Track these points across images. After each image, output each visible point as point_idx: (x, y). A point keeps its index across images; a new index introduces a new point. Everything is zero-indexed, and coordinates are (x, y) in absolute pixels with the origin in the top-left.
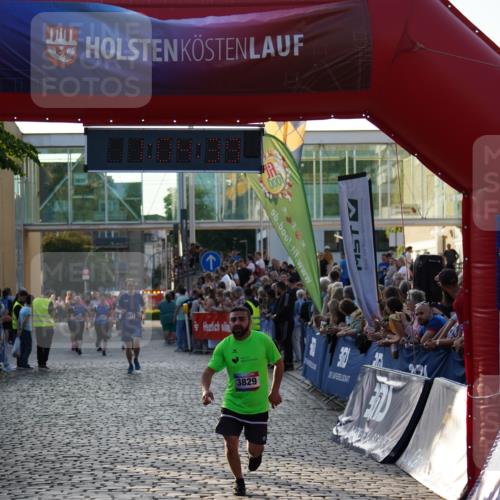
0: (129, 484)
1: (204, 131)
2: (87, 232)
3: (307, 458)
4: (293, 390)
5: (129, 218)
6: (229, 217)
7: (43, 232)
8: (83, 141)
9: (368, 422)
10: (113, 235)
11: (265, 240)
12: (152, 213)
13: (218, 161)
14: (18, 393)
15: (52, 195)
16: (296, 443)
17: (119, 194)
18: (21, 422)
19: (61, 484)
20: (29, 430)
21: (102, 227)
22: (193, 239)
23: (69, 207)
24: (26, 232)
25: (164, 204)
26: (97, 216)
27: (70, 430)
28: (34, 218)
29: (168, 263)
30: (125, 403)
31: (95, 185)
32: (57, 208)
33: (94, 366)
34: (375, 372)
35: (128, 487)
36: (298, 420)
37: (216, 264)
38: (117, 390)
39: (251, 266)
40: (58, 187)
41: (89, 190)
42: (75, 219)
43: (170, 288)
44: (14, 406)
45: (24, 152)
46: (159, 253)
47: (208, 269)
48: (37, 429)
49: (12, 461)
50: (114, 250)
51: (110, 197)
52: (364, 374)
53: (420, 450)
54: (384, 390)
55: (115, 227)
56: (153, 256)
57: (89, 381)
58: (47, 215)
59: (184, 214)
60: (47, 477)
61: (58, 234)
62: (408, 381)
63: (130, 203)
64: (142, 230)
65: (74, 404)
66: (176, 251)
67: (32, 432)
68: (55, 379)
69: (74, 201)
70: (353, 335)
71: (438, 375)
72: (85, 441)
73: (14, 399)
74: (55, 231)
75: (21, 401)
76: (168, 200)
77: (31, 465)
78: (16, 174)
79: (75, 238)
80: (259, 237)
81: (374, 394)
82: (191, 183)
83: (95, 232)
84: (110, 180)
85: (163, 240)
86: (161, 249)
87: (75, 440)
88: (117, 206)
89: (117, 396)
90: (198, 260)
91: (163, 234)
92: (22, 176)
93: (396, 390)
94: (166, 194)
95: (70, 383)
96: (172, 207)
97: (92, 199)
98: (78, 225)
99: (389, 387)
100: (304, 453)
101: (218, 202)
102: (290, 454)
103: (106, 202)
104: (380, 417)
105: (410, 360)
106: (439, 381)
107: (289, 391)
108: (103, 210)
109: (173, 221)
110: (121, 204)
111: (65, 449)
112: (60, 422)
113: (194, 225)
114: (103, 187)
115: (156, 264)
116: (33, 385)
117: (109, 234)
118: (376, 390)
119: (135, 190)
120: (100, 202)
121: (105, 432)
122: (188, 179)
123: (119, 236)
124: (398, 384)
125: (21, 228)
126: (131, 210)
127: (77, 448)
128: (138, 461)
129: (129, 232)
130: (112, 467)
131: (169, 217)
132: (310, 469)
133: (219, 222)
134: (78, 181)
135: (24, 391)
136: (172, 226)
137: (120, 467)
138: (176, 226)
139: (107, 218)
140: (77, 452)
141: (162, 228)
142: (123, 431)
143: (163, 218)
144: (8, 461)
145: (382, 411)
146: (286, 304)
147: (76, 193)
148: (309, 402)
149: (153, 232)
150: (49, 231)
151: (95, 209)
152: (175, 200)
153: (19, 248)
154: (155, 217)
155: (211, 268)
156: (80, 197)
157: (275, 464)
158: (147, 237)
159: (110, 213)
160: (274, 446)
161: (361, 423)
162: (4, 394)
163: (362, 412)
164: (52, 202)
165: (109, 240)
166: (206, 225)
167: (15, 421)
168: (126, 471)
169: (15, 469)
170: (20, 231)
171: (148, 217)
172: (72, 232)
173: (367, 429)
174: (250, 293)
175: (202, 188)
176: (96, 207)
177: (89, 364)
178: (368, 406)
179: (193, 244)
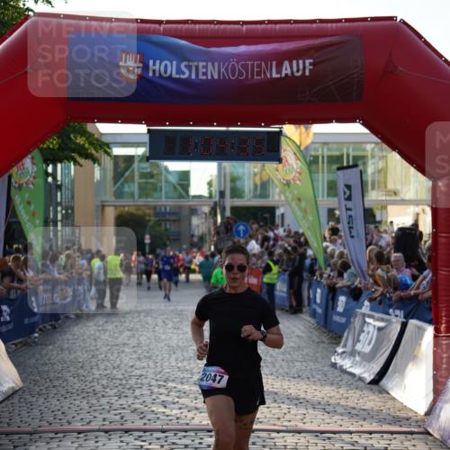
0: (178, 397)
1: (237, 132)
2: (149, 207)
3: (312, 379)
4: (302, 328)
5: (181, 197)
6: (255, 197)
7: (116, 207)
8: (146, 139)
9: (359, 353)
10: (168, 209)
11: (283, 215)
12: (197, 193)
13: (247, 154)
14: (95, 327)
15: (122, 180)
16: (304, 368)
17: (173, 179)
18: (97, 350)
19: (126, 396)
20: (103, 356)
21: (160, 203)
22: (228, 213)
23: (135, 188)
24: (103, 207)
25: (207, 187)
26: (156, 195)
27: (134, 356)
28: (109, 197)
29: (210, 231)
30: (175, 336)
31: (155, 172)
32: (126, 189)
33: (153, 307)
34: (364, 315)
35: (177, 400)
36: (306, 351)
37: (245, 232)
38: (170, 326)
39: (271, 234)
40: (127, 174)
41: (151, 175)
42: (140, 197)
43: (210, 249)
44: (92, 337)
45: (101, 148)
46: (202, 223)
47: (239, 235)
48: (109, 355)
49: (91, 379)
50: (169, 220)
51: (167, 181)
52: (356, 316)
53: (397, 374)
54: (371, 329)
55: (170, 203)
56: (198, 226)
57: (149, 319)
58: (119, 194)
59: (222, 194)
60: (115, 391)
61: (126, 209)
62: (389, 322)
63: (181, 186)
64: (190, 206)
65: (137, 336)
66: (215, 222)
67: (106, 357)
68: (124, 317)
69: (139, 184)
70: (348, 287)
71: (412, 318)
72: (145, 364)
73: (92, 332)
74: (124, 206)
75: (97, 334)
76: (210, 184)
77: (105, 382)
78: (94, 163)
79: (140, 213)
80: (278, 212)
81: (364, 331)
82: (228, 171)
83: (155, 207)
84: (166, 169)
85: (206, 214)
86: (204, 220)
87: (137, 363)
88: (172, 189)
89: (169, 331)
90: (231, 229)
91: (206, 209)
92: (99, 165)
93: (380, 329)
94: (208, 179)
95: (135, 320)
96: (213, 189)
97: (153, 184)
98: (142, 202)
99: (374, 326)
100: (310, 376)
101: (247, 186)
102: (299, 376)
103: (163, 184)
104: (367, 349)
105: (390, 306)
106: (413, 323)
107: (299, 329)
108: (161, 190)
109: (214, 200)
110: (175, 187)
111: (130, 370)
112: (127, 350)
113: (229, 202)
114: (161, 173)
115: (200, 232)
116: (106, 322)
117: (165, 209)
118: (365, 328)
119: (185, 176)
120: (159, 185)
121: (160, 358)
122: (225, 168)
123: (173, 210)
124: (381, 324)
125: (100, 204)
126: (182, 192)
127: (139, 369)
128: (184, 380)
129: (180, 207)
130: (164, 384)
131: (211, 196)
132: (314, 387)
133: (248, 200)
134: (143, 168)
135: (99, 326)
136: (212, 204)
137: (171, 384)
138: (215, 203)
139: (163, 196)
140: (139, 372)
141: (205, 205)
142: (174, 357)
143: (205, 197)
144: (87, 379)
145: (369, 344)
146: (296, 264)
147: (141, 178)
148: (314, 337)
149: (198, 207)
150: (120, 206)
151: (155, 190)
152: (215, 184)
153: (97, 218)
154: (200, 197)
155: (242, 235)
156: (143, 181)
157: (288, 383)
158: (193, 211)
159: (166, 193)
160: (286, 370)
161: (353, 353)
162: (85, 328)
163: (354, 345)
164: (123, 185)
165: (165, 213)
166: (238, 202)
167: (92, 348)
168: (175, 387)
169: (93, 384)
170: (97, 206)
171: (194, 197)
172: (137, 207)
173: (357, 358)
174: (271, 254)
175: (235, 175)
176: (156, 188)
177: (148, 307)
178: (359, 341)
179: (228, 218)
